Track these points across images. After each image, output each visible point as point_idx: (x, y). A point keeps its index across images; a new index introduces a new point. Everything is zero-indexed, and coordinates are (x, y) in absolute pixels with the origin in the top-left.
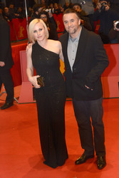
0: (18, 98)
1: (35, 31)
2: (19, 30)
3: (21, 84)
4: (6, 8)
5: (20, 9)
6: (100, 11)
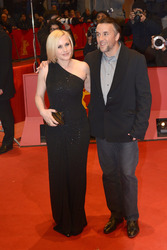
0: (19, 139)
1: (60, 47)
2: (21, 45)
3: (23, 120)
5: (24, 18)
6: (133, 22)
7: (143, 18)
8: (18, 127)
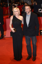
0: (5, 36)
4: (1, 3)
5: (6, 4)
6: (34, 5)
7: (36, 4)
8: (5, 32)
